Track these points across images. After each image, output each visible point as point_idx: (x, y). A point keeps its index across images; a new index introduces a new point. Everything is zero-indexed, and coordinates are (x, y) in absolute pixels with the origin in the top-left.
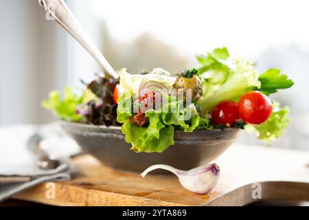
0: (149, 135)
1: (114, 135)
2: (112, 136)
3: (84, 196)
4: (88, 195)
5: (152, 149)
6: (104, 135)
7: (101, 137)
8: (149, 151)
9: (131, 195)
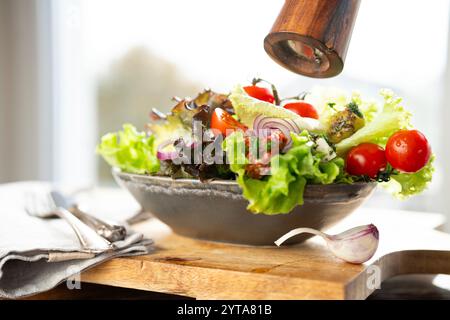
0: (273, 190)
1: (216, 192)
2: (212, 193)
3: (176, 275)
4: (181, 273)
5: (274, 209)
6: (200, 192)
7: (194, 195)
8: (270, 212)
9: (246, 271)
